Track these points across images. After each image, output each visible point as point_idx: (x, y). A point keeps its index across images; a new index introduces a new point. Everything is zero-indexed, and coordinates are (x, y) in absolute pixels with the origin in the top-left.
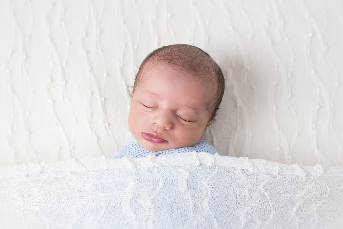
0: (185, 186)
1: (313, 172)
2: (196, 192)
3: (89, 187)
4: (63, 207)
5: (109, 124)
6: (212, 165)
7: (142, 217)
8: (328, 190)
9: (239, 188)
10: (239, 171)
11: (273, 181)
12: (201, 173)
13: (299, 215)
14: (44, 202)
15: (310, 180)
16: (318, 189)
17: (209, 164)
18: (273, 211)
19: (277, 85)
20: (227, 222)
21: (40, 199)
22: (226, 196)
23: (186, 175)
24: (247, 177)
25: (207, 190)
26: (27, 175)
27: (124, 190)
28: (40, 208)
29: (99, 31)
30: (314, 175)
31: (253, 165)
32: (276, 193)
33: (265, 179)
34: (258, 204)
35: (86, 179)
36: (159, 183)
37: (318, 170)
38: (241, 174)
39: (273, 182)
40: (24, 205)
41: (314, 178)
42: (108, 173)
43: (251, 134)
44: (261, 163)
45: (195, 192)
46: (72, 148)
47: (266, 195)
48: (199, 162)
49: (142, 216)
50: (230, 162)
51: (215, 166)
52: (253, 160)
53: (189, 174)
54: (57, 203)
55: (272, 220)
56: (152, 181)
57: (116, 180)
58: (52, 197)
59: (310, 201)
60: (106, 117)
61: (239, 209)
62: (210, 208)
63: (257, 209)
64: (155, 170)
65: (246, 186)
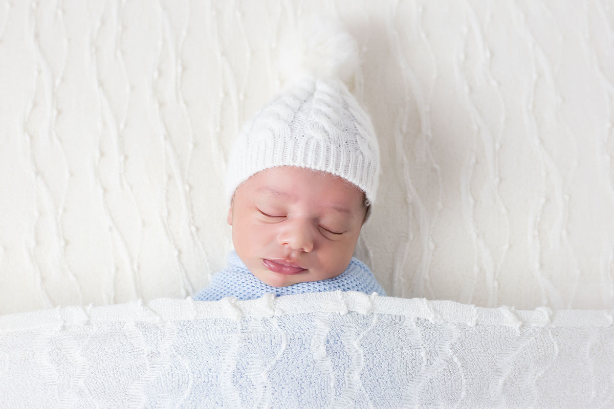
0: (323, 350)
1: (532, 320)
2: (341, 358)
3: (166, 349)
4: (123, 382)
5: (198, 229)
6: (368, 312)
7: (251, 401)
8: (556, 348)
9: (411, 351)
10: (412, 320)
11: (467, 336)
12: (349, 326)
13: (508, 390)
14: (92, 373)
15: (527, 334)
16: (539, 347)
17: (362, 311)
18: (466, 386)
19: (477, 162)
20: (390, 406)
21: (84, 367)
22: (390, 364)
23: (324, 330)
24: (425, 330)
25: (358, 355)
26: (64, 328)
27: (223, 356)
28: (85, 382)
29: (180, 69)
30: (533, 325)
31: (435, 310)
32: (472, 357)
33: (454, 334)
34: (442, 375)
35: (161, 335)
36: (280, 345)
37: (540, 316)
38: (415, 326)
39: (466, 338)
40: (58, 377)
41: (534, 330)
42: (197, 326)
43: (432, 246)
44: (448, 307)
45: (339, 358)
46: (136, 269)
47: (456, 360)
48: (346, 308)
49: (252, 399)
50: (397, 307)
51: (373, 313)
52: (435, 302)
53: (329, 328)
54: (114, 374)
55: (463, 401)
56: (269, 342)
57: (210, 338)
58: (104, 365)
59: (526, 369)
60: (193, 217)
61: (409, 385)
62: (363, 385)
63: (441, 383)
64: (275, 323)
65: (423, 345)
